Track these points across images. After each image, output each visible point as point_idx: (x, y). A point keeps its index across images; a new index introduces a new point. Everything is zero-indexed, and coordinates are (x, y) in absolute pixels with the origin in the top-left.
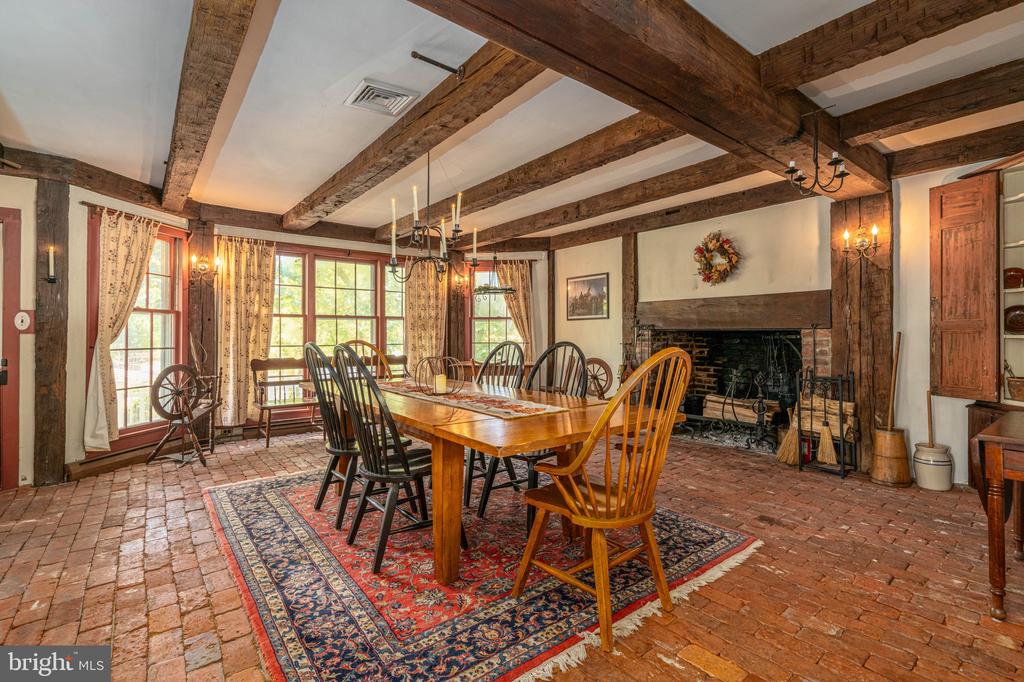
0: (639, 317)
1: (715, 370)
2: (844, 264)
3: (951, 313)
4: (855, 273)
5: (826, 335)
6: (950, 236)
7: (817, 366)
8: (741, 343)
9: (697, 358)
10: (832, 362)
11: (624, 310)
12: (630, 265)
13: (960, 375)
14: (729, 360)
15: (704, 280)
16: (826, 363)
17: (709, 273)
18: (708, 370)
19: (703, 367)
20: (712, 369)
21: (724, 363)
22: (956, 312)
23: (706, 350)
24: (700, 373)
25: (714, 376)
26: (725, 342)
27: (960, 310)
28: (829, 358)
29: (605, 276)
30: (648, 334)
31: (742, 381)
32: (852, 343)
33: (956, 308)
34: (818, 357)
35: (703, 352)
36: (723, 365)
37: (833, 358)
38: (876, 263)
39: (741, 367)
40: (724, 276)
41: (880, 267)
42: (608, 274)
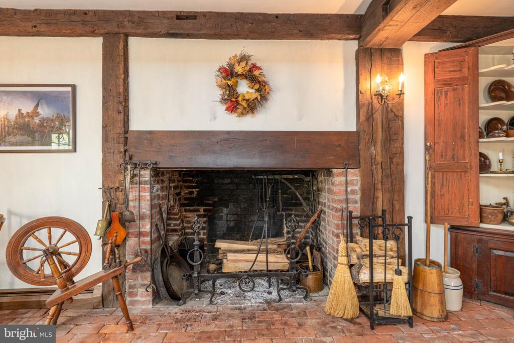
0: (132, 151)
1: (205, 210)
2: (370, 107)
3: (442, 156)
4: (378, 117)
5: (356, 175)
6: (442, 94)
7: (349, 205)
8: (232, 183)
9: (186, 199)
10: (361, 201)
11: (106, 139)
12: (117, 77)
13: (450, 207)
14: (221, 200)
15: (227, 109)
16: (356, 202)
17: (233, 102)
18: (198, 211)
19: (192, 208)
20: (202, 209)
21: (215, 202)
22: (446, 156)
23: (196, 191)
24: (189, 214)
25: (204, 216)
26: (216, 181)
27: (450, 154)
28: (358, 197)
29: (69, 89)
30: (146, 175)
31: (232, 219)
32: (376, 182)
33: (446, 152)
34: (349, 196)
35: (193, 192)
36: (214, 205)
37: (361, 198)
38: (394, 110)
39: (231, 205)
40: (252, 107)
41: (397, 113)
42: (74, 87)
